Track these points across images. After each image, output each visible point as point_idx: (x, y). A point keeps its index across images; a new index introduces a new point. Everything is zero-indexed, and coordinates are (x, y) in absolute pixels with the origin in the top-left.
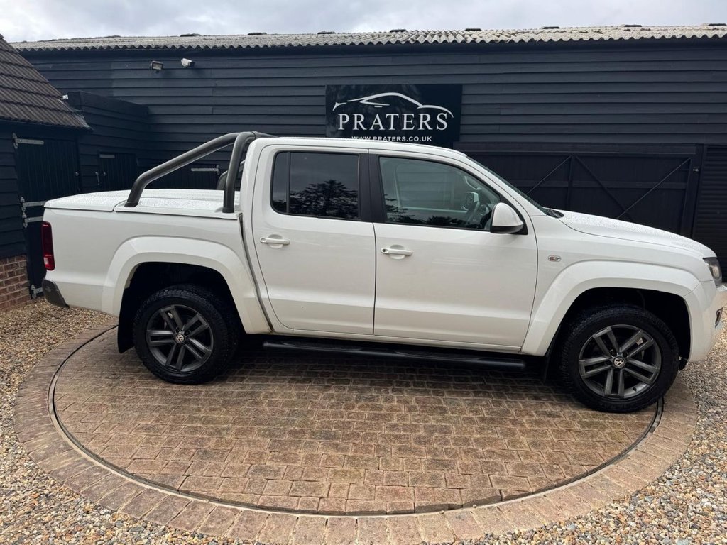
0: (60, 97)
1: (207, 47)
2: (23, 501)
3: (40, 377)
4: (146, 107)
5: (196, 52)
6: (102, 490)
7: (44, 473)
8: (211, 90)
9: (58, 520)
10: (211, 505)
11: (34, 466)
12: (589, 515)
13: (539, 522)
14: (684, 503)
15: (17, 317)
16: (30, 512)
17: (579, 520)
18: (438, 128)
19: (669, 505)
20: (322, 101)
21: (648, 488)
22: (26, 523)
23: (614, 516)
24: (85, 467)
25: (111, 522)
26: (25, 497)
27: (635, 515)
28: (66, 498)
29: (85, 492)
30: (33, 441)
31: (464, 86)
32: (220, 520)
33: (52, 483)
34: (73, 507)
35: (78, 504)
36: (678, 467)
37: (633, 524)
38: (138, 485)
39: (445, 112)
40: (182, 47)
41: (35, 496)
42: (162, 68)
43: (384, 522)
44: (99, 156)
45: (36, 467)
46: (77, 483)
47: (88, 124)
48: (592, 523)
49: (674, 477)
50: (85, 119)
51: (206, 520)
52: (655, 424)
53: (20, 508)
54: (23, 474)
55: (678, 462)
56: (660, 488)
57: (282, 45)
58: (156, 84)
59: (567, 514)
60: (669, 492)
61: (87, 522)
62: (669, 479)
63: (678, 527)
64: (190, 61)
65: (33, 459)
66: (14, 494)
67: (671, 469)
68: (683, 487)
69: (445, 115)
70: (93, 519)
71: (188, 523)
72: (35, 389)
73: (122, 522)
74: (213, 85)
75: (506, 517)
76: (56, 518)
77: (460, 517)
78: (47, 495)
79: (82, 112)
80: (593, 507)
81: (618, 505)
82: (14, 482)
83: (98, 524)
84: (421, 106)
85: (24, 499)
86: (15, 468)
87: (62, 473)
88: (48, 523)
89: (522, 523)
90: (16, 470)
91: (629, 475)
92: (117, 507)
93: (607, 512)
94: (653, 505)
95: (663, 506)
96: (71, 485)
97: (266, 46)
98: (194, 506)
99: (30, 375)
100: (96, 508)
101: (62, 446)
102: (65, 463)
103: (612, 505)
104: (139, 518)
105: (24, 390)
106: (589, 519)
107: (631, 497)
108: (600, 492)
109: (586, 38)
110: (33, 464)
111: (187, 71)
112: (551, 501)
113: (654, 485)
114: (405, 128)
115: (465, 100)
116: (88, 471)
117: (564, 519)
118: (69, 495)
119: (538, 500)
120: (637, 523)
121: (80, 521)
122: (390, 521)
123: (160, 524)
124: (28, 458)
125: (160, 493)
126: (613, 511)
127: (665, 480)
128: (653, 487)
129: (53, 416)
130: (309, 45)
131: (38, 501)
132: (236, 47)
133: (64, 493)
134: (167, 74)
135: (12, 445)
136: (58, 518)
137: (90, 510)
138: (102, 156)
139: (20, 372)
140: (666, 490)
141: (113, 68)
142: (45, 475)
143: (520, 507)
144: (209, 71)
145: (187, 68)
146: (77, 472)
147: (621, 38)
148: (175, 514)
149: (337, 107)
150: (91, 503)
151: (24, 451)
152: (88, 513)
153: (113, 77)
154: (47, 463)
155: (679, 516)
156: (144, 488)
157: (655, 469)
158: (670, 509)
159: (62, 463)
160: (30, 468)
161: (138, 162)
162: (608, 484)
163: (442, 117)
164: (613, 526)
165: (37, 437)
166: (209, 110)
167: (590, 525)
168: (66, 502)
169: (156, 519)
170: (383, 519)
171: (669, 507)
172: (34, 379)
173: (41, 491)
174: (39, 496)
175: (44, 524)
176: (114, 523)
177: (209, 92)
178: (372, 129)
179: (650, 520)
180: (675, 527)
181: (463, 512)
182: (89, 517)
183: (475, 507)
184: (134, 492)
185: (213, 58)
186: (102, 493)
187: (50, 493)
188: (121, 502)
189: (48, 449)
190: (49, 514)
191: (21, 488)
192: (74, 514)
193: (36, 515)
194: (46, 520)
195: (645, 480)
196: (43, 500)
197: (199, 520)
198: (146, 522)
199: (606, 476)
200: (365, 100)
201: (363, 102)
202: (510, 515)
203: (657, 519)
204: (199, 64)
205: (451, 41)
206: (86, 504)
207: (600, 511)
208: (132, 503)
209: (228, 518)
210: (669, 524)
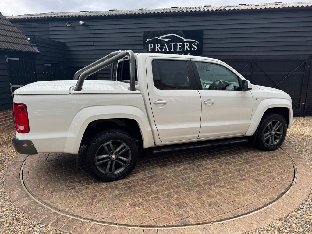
0: (26, 39)
1: (90, 16)
2: (6, 221)
3: (17, 163)
4: (64, 43)
5: (86, 18)
6: (41, 216)
7: (16, 207)
8: (93, 34)
9: (21, 230)
10: (91, 223)
11: (12, 205)
12: (265, 227)
13: (242, 230)
14: (310, 221)
15: (9, 136)
16: (9, 226)
17: (261, 230)
18: (193, 49)
19: (303, 222)
20: (142, 39)
21: (292, 213)
22: (7, 232)
23: (277, 227)
24: (34, 205)
25: (45, 231)
26: (7, 219)
27: (287, 227)
28: (25, 220)
29: (34, 217)
30: (12, 193)
31: (204, 31)
32: (94, 230)
33: (19, 212)
34: (28, 224)
35: (30, 223)
36: (306, 203)
37: (286, 231)
38: (58, 213)
39: (196, 42)
40: (79, 16)
41: (12, 219)
42: (71, 26)
43: (170, 231)
44: (44, 65)
45: (13, 205)
46: (30, 212)
47: (39, 51)
48: (267, 231)
49: (304, 208)
50: (37, 48)
51: (88, 230)
52: (294, 183)
53: (4, 225)
54: (6, 208)
55: (305, 201)
56: (298, 213)
57: (123, 14)
58: (69, 33)
59: (255, 226)
60: (302, 215)
61: (34, 231)
62: (302, 209)
63: (307, 232)
64: (83, 22)
65: (12, 201)
66: (2, 218)
67: (302, 204)
68: (308, 213)
69: (196, 43)
70: (37, 230)
71: (80, 232)
72: (14, 169)
73: (50, 231)
74: (94, 33)
75: (227, 228)
76: (20, 229)
77: (205, 228)
78: (17, 218)
79: (36, 45)
80: (267, 223)
81: (279, 222)
82: (3, 212)
83: (39, 232)
84: (185, 40)
85: (6, 220)
86: (3, 205)
87: (24, 208)
88: (16, 231)
89: (234, 231)
90: (4, 206)
91: (283, 207)
92: (48, 224)
93: (274, 225)
94: (295, 222)
95: (300, 222)
96: (28, 213)
97: (116, 15)
98: (83, 223)
99: (13, 162)
100: (38, 224)
101: (25, 195)
102: (26, 203)
103: (276, 222)
104: (58, 229)
105: (10, 169)
106: (266, 229)
107: (285, 218)
108: (270, 215)
109: (258, 8)
110: (11, 203)
111: (82, 27)
112: (247, 220)
113: (295, 212)
114: (178, 50)
115: (205, 37)
116: (36, 207)
117: (254, 229)
118: (26, 218)
119: (241, 220)
120: (288, 231)
121: (31, 231)
122: (173, 230)
123: (67, 232)
124: (9, 201)
125: (68, 217)
126: (277, 225)
127: (300, 209)
128: (295, 213)
129: (22, 181)
130: (135, 14)
131: (13, 221)
132: (103, 16)
133: (25, 217)
134: (73, 28)
135: (3, 195)
136: (21, 229)
137: (36, 225)
138: (45, 65)
139: (9, 161)
140: (301, 214)
141: (50, 26)
142: (16, 209)
143: (233, 223)
144: (92, 26)
145: (82, 25)
146: (31, 207)
147: (274, 7)
148: (74, 227)
149: (148, 41)
150: (36, 222)
151: (8, 198)
152: (35, 227)
153: (50, 30)
154: (18, 203)
155: (307, 227)
156: (60, 215)
157: (295, 204)
158: (303, 224)
159: (24, 203)
160: (10, 205)
161: (61, 67)
162: (274, 211)
163: (194, 44)
164: (277, 232)
165: (14, 191)
166: (92, 43)
167: (266, 232)
168: (25, 222)
169: (65, 230)
170: (169, 229)
171: (303, 223)
172: (14, 164)
173: (14, 216)
174: (13, 219)
175: (15, 232)
176: (46, 231)
177: (92, 36)
178: (163, 50)
179: (294, 229)
180: (306, 233)
181: (206, 226)
182: (35, 229)
183: (212, 223)
184: (56, 216)
185: (93, 21)
186: (41, 217)
187: (18, 217)
188: (50, 222)
189: (19, 196)
190: (17, 228)
191: (5, 215)
192: (28, 227)
193: (11, 228)
194: (15, 230)
195: (291, 210)
196: (15, 221)
197: (85, 230)
198: (61, 231)
199: (272, 208)
200: (160, 38)
201: (159, 38)
202: (228, 227)
203: (297, 229)
204: (87, 23)
205: (198, 11)
206: (34, 222)
207: (271, 225)
208: (55, 222)
209: (98, 229)
210: (303, 231)
